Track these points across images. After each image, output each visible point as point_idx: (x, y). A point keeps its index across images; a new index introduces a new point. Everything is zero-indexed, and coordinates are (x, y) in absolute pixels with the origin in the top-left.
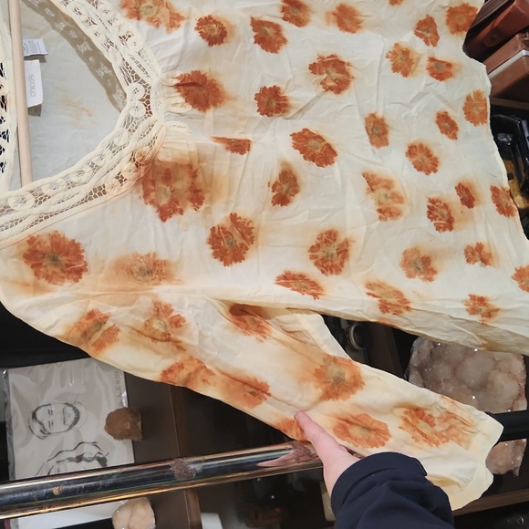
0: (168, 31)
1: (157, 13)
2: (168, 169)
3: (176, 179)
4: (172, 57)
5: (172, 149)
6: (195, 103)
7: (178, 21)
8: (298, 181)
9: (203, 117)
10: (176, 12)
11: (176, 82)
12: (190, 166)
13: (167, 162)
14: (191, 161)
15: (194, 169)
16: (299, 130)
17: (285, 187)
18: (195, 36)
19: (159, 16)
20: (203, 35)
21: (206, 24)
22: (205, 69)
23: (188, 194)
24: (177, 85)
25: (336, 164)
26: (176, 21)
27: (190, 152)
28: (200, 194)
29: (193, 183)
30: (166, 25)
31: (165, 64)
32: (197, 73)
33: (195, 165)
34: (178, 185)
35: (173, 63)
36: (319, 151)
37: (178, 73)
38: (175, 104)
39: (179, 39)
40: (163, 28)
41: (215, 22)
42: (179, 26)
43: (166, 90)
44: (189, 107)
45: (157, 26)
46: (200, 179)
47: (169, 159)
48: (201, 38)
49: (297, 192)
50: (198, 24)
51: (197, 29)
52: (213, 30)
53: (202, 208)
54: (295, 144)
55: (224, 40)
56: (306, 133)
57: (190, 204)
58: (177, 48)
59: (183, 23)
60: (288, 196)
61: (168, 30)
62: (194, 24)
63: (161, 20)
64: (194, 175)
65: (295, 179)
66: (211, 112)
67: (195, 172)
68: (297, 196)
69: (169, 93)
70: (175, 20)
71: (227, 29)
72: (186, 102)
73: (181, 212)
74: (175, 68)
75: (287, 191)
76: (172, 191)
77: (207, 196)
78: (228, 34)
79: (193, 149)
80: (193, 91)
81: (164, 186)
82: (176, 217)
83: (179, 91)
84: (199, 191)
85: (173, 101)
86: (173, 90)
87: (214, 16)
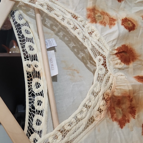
0: (110, 27)
1: (104, 19)
2: (119, 100)
3: (123, 103)
4: (114, 40)
5: (120, 89)
6: (125, 61)
7: (114, 22)
9: (129, 67)
10: (111, 17)
11: (116, 52)
12: (129, 97)
13: (119, 97)
14: (130, 94)
15: (131, 98)
18: (123, 29)
19: (104, 20)
20: (126, 27)
21: (126, 22)
22: (127, 43)
23: (129, 110)
24: (116, 54)
26: (112, 22)
27: (130, 90)
28: (134, 109)
29: (131, 105)
30: (109, 24)
31: (110, 44)
32: (124, 46)
33: (132, 95)
34: (124, 106)
35: (114, 43)
37: (116, 48)
38: (117, 64)
40: (108, 26)
41: (130, 21)
42: (114, 24)
43: (112, 57)
44: (123, 64)
45: (105, 25)
46: (134, 102)
47: (120, 95)
48: (125, 29)
50: (122, 22)
51: (122, 24)
52: (129, 24)
53: (136, 116)
55: (135, 28)
57: (130, 115)
58: (115, 36)
59: (116, 22)
61: (110, 26)
62: (120, 22)
63: (106, 22)
64: (131, 101)
67: (132, 99)
69: (114, 58)
71: (134, 23)
72: (121, 62)
73: (129, 121)
74: (115, 46)
76: (122, 110)
77: (137, 109)
78: (136, 25)
79: (131, 88)
80: (124, 55)
81: (118, 108)
82: (127, 124)
83: (118, 56)
84: (134, 107)
85: (116, 62)
86: (115, 56)
87: (127, 17)
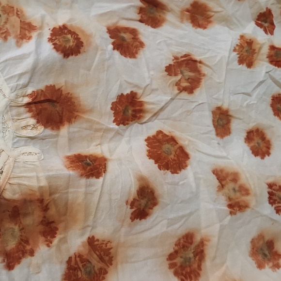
0: (18, 45)
1: (6, 23)
2: (15, 207)
3: (26, 215)
4: (21, 75)
5: (19, 184)
6: (47, 122)
7: (30, 32)
8: (156, 194)
9: (57, 136)
10: (27, 21)
11: (27, 100)
12: (41, 201)
13: (14, 201)
14: (42, 195)
15: (46, 202)
16: (152, 132)
17: (143, 202)
18: (48, 50)
19: (8, 26)
20: (57, 48)
21: (60, 35)
22: (60, 81)
23: (41, 228)
24: (28, 105)
25: (189, 168)
26: (27, 32)
27: (41, 188)
28: (53, 225)
29: (45, 217)
30: (16, 37)
31: (13, 84)
32: (51, 89)
33: (47, 198)
34: (28, 221)
35: (23, 81)
36: (172, 156)
37: (30, 91)
38: (25, 127)
39: (30, 54)
40: (12, 40)
41: (70, 32)
42: (30, 38)
43: (14, 111)
44: (41, 129)
45: (5, 38)
46: (52, 211)
47: (16, 197)
48: (54, 51)
49: (155, 204)
50: (52, 35)
51: (50, 40)
52: (68, 41)
53: (55, 241)
54: (149, 151)
55: (81, 50)
56: (160, 136)
57: (42, 239)
58: (26, 65)
59: (34, 34)
60: (147, 210)
61: (17, 42)
62: (47, 34)
63: (10, 31)
64: (46, 209)
65: (152, 193)
66: (64, 130)
67: (47, 205)
68: (156, 208)
69: (19, 115)
70: (26, 30)
71: (82, 39)
72: (38, 122)
73: (32, 253)
74: (25, 86)
75: (146, 205)
76: (21, 230)
77: (61, 227)
78: (85, 44)
79: (44, 183)
80: (46, 109)
81: (12, 225)
82: (25, 261)
83: (30, 111)
84: (53, 222)
85: (23, 123)
86: (22, 109)
87: (68, 24)
